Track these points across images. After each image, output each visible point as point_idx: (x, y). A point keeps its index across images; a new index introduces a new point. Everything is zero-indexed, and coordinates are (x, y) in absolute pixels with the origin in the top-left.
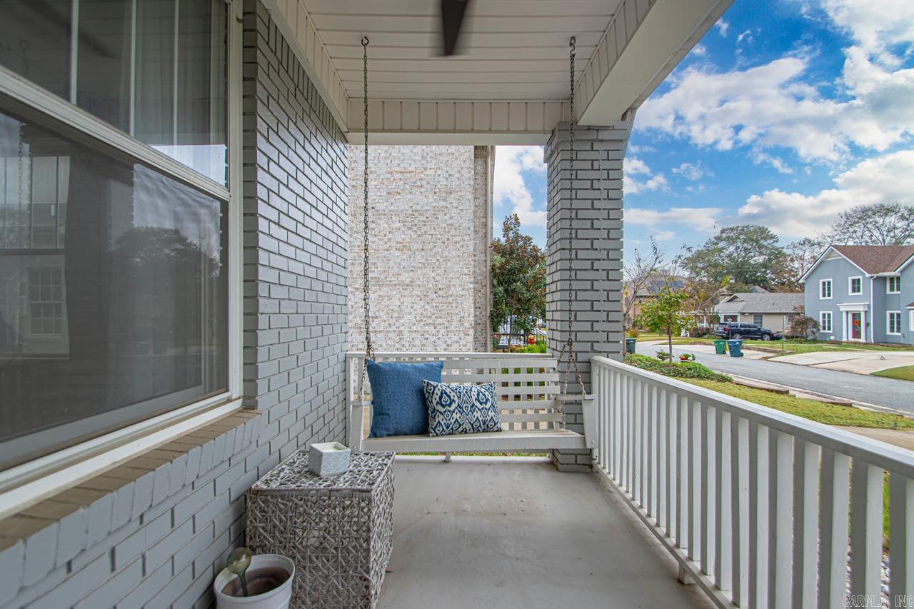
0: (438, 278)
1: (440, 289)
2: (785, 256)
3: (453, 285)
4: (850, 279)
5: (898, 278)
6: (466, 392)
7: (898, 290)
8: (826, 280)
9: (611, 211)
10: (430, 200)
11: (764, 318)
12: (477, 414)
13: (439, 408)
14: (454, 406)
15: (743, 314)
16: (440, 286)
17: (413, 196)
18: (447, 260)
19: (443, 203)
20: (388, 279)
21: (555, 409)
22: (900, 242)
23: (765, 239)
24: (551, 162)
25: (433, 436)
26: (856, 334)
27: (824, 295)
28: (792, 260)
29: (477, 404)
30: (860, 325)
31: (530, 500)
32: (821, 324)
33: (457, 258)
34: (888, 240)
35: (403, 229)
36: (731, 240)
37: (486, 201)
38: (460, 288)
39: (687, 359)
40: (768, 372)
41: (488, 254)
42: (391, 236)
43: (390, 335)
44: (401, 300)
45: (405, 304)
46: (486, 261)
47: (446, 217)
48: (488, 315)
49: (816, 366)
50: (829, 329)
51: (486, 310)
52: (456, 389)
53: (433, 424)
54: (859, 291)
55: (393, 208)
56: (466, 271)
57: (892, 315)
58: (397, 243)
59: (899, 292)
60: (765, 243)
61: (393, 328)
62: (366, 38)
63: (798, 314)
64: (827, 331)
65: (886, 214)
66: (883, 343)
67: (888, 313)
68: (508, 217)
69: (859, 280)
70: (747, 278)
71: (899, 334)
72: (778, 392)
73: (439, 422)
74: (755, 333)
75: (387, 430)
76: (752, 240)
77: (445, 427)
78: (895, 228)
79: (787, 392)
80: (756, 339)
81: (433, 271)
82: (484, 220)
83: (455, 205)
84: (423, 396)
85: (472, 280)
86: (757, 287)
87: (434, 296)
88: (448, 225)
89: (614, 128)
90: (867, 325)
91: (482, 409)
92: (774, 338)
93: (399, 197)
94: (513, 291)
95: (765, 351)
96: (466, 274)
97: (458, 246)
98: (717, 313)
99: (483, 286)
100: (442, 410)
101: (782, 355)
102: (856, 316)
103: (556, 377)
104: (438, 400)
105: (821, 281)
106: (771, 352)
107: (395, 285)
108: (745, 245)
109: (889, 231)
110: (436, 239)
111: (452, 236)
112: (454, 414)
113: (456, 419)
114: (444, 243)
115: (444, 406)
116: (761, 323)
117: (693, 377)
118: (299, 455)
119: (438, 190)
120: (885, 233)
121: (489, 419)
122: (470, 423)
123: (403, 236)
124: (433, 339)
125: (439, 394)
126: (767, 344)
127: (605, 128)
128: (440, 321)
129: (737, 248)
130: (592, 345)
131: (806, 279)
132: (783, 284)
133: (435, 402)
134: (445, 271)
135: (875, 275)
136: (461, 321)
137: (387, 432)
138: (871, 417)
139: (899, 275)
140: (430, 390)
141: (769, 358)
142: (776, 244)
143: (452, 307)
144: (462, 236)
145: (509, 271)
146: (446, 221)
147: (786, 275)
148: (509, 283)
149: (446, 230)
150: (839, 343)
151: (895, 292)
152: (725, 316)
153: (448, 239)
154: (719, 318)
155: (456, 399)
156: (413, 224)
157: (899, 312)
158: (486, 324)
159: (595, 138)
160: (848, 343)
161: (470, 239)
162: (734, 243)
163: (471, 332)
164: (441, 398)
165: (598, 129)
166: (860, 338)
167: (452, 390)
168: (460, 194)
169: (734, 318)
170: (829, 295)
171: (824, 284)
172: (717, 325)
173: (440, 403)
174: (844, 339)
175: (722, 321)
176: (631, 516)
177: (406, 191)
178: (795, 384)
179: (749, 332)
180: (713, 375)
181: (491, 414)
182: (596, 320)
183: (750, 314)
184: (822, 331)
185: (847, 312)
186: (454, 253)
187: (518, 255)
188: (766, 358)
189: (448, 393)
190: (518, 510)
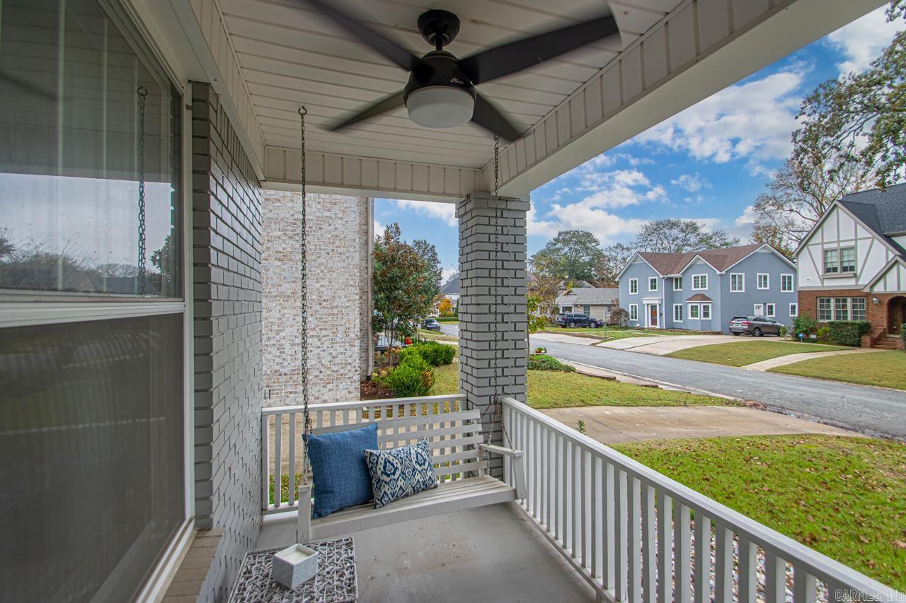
0: (321, 289)
1: (324, 300)
2: (604, 256)
3: (338, 296)
4: (650, 278)
5: (681, 279)
6: (407, 457)
7: (681, 288)
8: (633, 279)
9: (517, 271)
10: (314, 210)
11: (591, 308)
12: (418, 477)
13: (385, 478)
14: (398, 473)
15: (576, 305)
16: (324, 298)
17: (294, 205)
18: (331, 271)
19: (328, 214)
20: (267, 291)
21: (480, 457)
22: (680, 249)
23: (590, 242)
24: (464, 220)
25: (379, 507)
26: (654, 322)
27: (632, 292)
28: (609, 261)
29: (417, 467)
30: (656, 315)
31: (460, 543)
32: (630, 314)
33: (342, 270)
34: (673, 247)
35: (284, 238)
36: (566, 242)
37: (367, 208)
38: (346, 300)
39: (540, 352)
40: (597, 358)
41: (370, 262)
42: (269, 245)
43: (269, 349)
44: (282, 312)
45: (286, 316)
46: (367, 268)
47: (330, 228)
48: (370, 321)
49: (629, 350)
50: (636, 318)
51: (368, 317)
52: (398, 455)
53: (378, 494)
54: (655, 288)
55: (271, 215)
56: (351, 283)
57: (677, 307)
58: (277, 252)
59: (681, 290)
60: (590, 246)
61: (272, 342)
62: (303, 107)
63: (614, 305)
64: (634, 320)
65: (671, 228)
66: (672, 329)
67: (674, 305)
68: (389, 226)
69: (655, 280)
70: (579, 275)
71: (682, 321)
72: (609, 379)
73: (385, 492)
74: (584, 321)
75: (332, 508)
76: (581, 243)
77: (390, 496)
78: (677, 238)
79: (615, 378)
80: (585, 327)
81: (317, 282)
82: (365, 227)
83: (340, 216)
84: (366, 466)
85: (358, 291)
86: (585, 282)
87: (318, 307)
88: (333, 236)
89: (519, 201)
90: (661, 314)
91: (422, 470)
92: (598, 325)
93: (278, 204)
94: (395, 298)
95: (593, 337)
96: (351, 286)
97: (344, 257)
98: (557, 305)
99: (364, 292)
100: (387, 479)
101: (605, 341)
102: (653, 307)
103: (480, 428)
104: (382, 469)
105: (630, 280)
106: (597, 338)
107: (275, 297)
108: (576, 247)
109: (673, 240)
110: (320, 249)
111: (337, 247)
112: (399, 482)
113: (401, 487)
114: (329, 254)
115: (388, 476)
116: (589, 313)
117: (547, 369)
118: (250, 558)
119: (321, 200)
120: (671, 242)
121: (427, 478)
122: (412, 486)
123: (284, 246)
124: (317, 351)
125: (383, 464)
126: (593, 331)
127: (513, 199)
128: (324, 333)
129: (571, 249)
130: (503, 388)
131: (620, 278)
132: (603, 279)
133: (379, 472)
134: (330, 282)
135: (666, 276)
136: (346, 331)
137: (332, 510)
138: (672, 397)
139: (681, 276)
140: (374, 460)
141: (596, 344)
142: (597, 247)
143: (337, 318)
144: (347, 247)
145: (390, 278)
146: (330, 232)
147: (605, 272)
148: (391, 290)
149: (331, 240)
150: (641, 329)
151: (679, 290)
152: (563, 307)
153: (333, 250)
154: (559, 309)
155: (399, 466)
156: (296, 233)
157: (681, 305)
158: (367, 330)
159: (504, 207)
160: (648, 329)
161: (356, 251)
162: (568, 244)
163: (357, 343)
164: (385, 467)
165: (507, 200)
166: (656, 325)
167: (395, 457)
168: (345, 205)
169: (569, 309)
170: (636, 292)
171: (632, 281)
172: (557, 316)
173: (384, 473)
174: (646, 326)
175: (561, 312)
176: (546, 544)
177: (287, 198)
178: (617, 368)
179: (580, 321)
180: (561, 366)
181: (429, 473)
182: (506, 366)
183: (581, 305)
184: (631, 320)
185: (648, 305)
186: (339, 264)
187: (399, 263)
188: (594, 345)
189: (392, 461)
190: (454, 557)
